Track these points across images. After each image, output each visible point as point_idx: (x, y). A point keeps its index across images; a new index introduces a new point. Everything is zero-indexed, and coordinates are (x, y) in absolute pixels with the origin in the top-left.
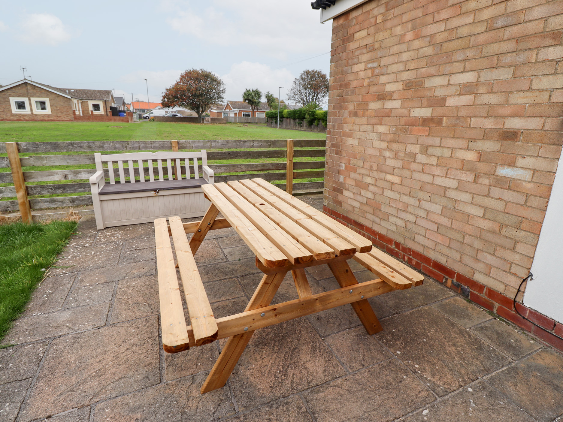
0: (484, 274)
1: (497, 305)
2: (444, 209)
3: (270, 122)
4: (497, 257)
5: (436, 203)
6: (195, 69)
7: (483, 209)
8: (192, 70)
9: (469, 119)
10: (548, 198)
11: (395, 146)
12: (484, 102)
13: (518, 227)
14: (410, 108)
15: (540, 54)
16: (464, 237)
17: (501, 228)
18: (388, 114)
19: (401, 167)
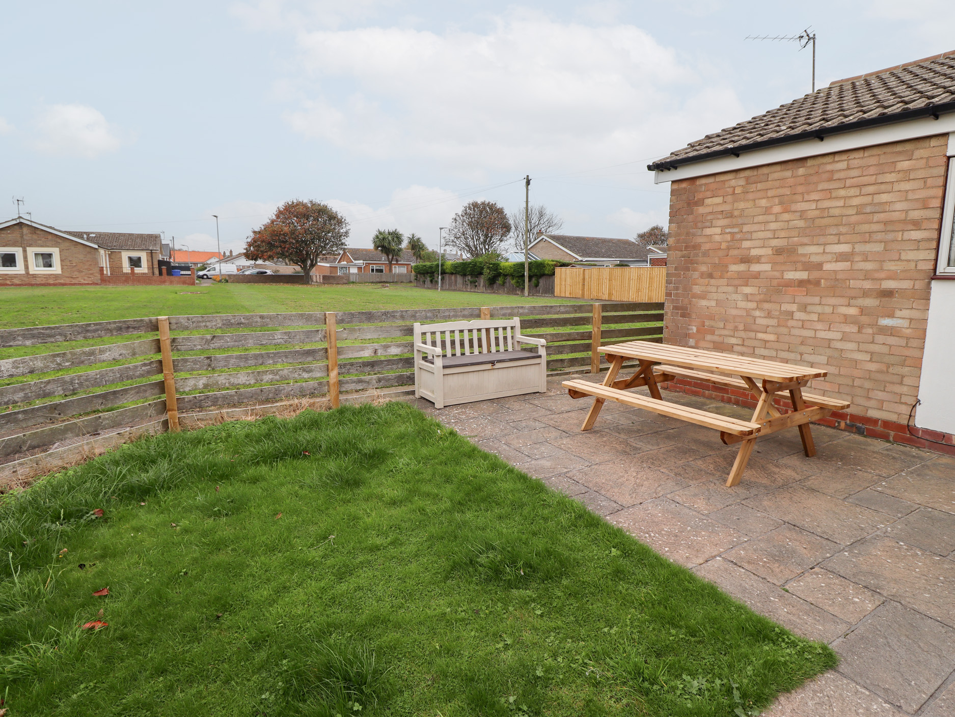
0: (877, 409)
1: (892, 433)
2: (830, 359)
3: (421, 280)
4: (887, 392)
5: (821, 355)
6: (301, 200)
7: (870, 354)
8: (295, 201)
9: (848, 281)
10: (925, 339)
11: (766, 306)
12: (861, 268)
13: (903, 365)
14: (783, 272)
15: (904, 235)
16: (853, 381)
17: (888, 367)
18: (757, 276)
19: (777, 325)
